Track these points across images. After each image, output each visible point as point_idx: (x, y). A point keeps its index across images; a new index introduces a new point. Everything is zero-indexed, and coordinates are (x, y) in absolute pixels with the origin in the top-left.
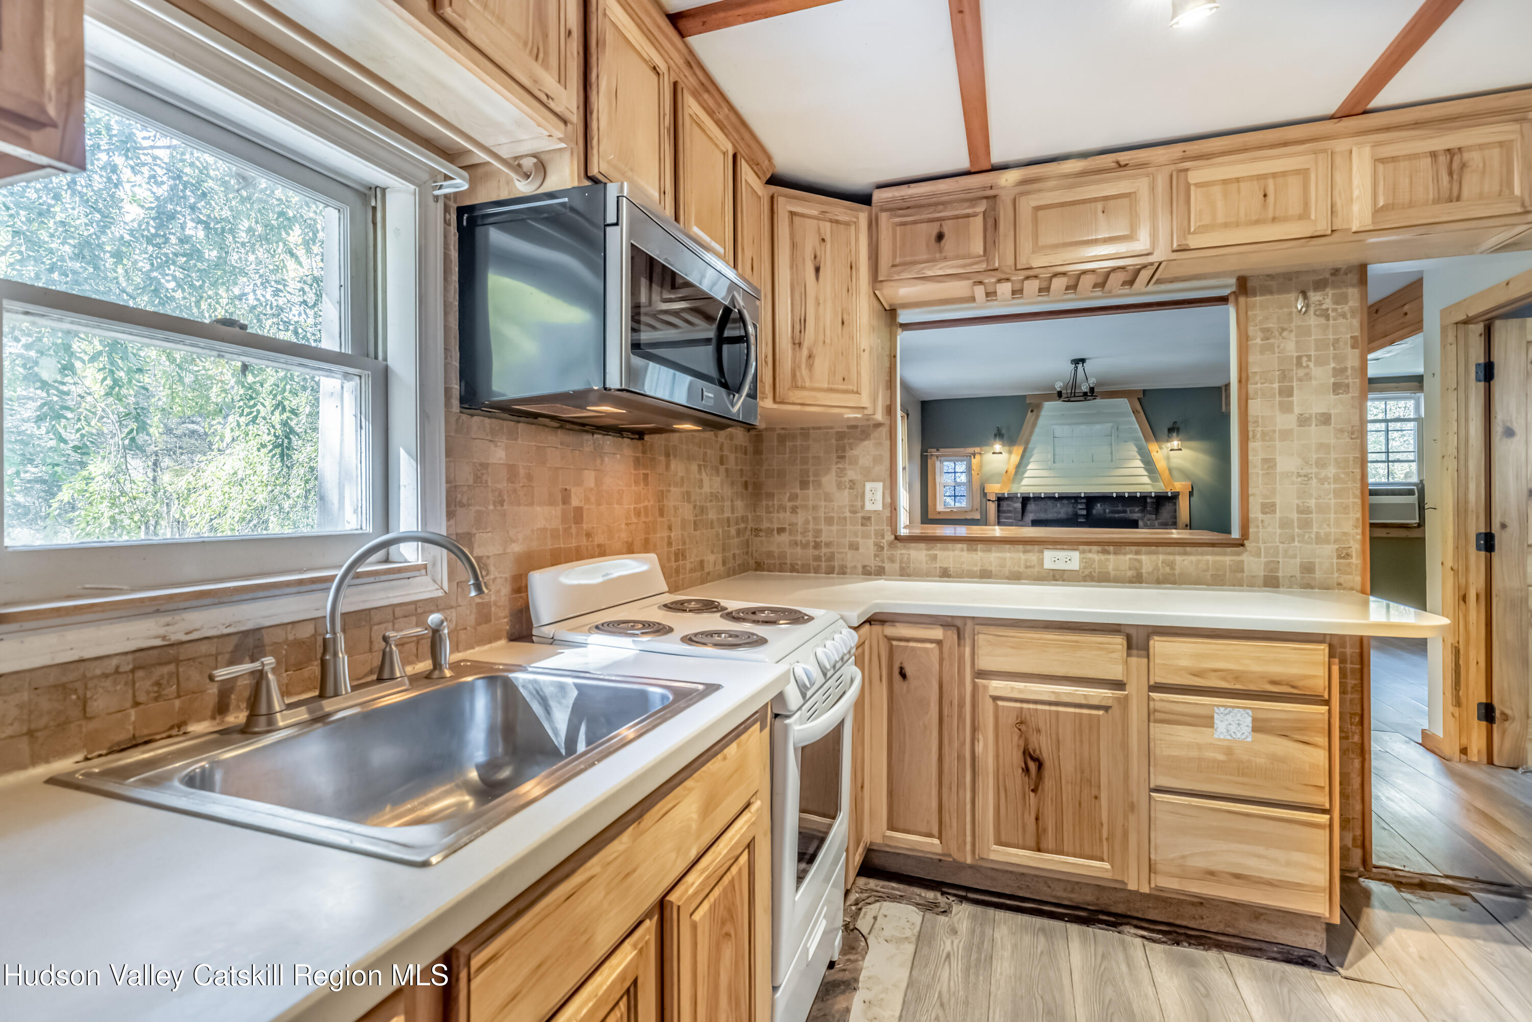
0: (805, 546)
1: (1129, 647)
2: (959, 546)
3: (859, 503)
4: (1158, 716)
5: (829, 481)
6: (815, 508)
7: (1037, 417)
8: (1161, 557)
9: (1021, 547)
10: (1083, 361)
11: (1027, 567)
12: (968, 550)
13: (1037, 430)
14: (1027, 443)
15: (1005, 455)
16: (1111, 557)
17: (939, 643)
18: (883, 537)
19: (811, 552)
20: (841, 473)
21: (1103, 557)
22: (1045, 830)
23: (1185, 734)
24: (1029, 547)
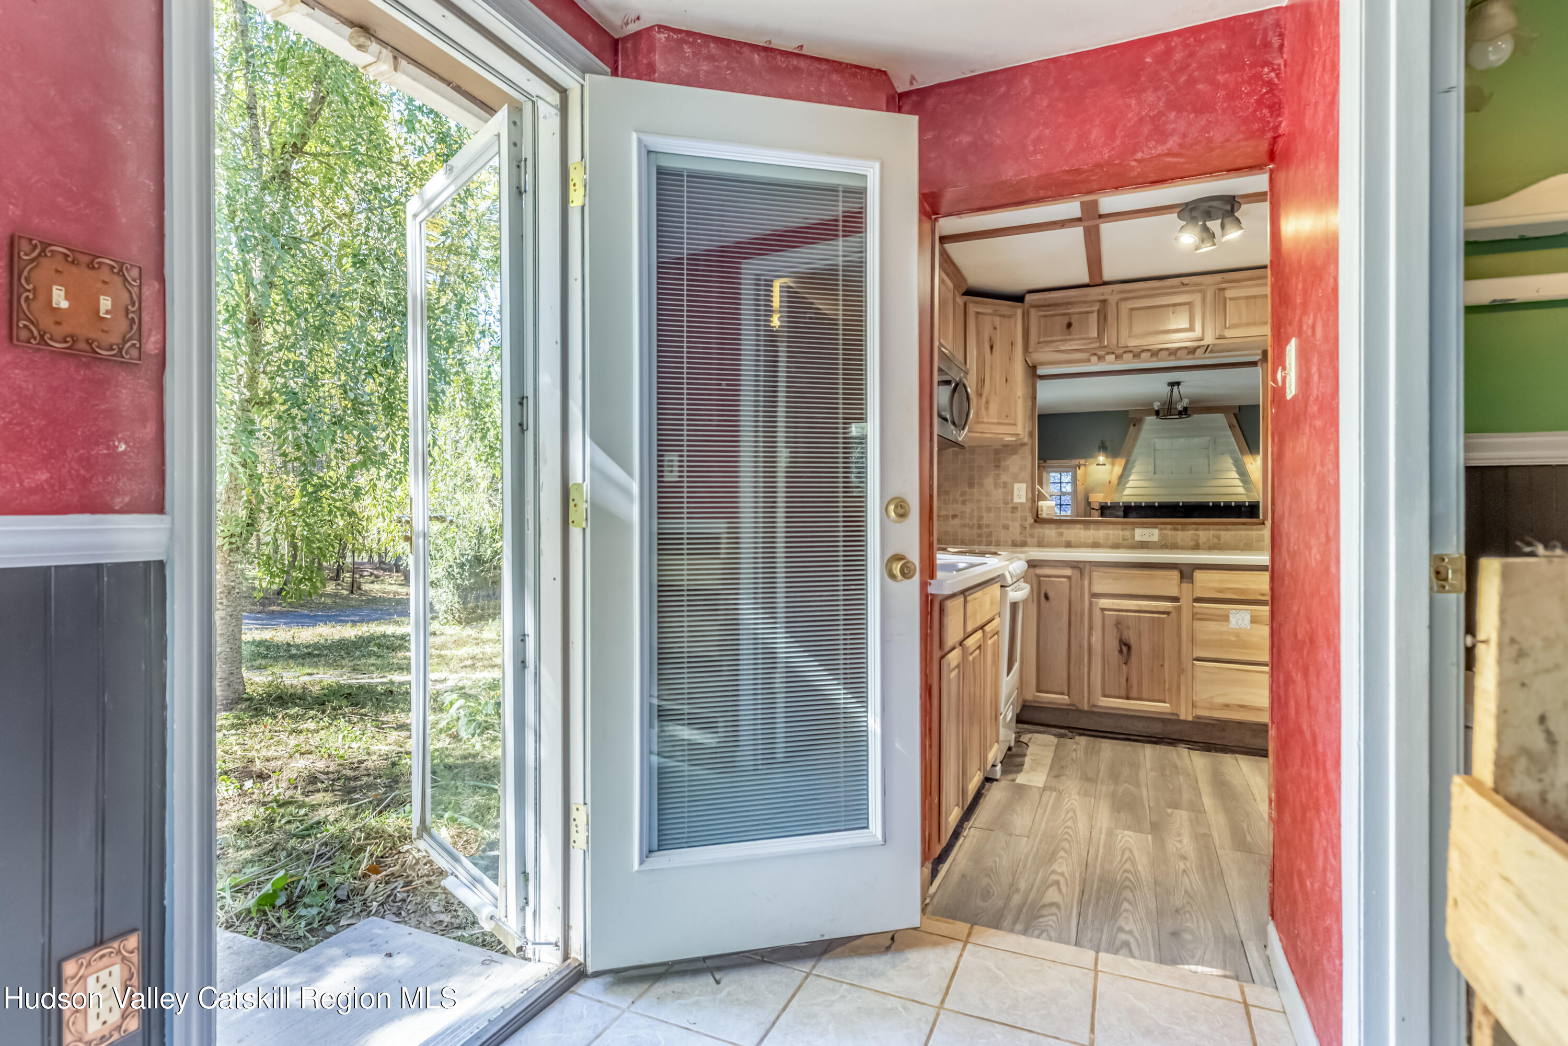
0: (971, 527)
1: (1182, 577)
2: (1078, 526)
3: (1010, 498)
4: (1198, 616)
5: (989, 482)
6: (979, 501)
7: (1139, 431)
8: (1212, 532)
9: (1120, 527)
10: (1178, 384)
11: (1124, 540)
12: (1085, 529)
13: (1139, 443)
14: (1129, 454)
15: (1108, 467)
16: (1179, 533)
17: (1069, 577)
18: (1026, 520)
19: (976, 531)
20: (997, 477)
21: (1174, 533)
22: (1131, 686)
23: (1212, 626)
24: (1125, 526)
